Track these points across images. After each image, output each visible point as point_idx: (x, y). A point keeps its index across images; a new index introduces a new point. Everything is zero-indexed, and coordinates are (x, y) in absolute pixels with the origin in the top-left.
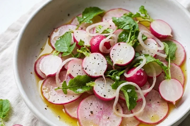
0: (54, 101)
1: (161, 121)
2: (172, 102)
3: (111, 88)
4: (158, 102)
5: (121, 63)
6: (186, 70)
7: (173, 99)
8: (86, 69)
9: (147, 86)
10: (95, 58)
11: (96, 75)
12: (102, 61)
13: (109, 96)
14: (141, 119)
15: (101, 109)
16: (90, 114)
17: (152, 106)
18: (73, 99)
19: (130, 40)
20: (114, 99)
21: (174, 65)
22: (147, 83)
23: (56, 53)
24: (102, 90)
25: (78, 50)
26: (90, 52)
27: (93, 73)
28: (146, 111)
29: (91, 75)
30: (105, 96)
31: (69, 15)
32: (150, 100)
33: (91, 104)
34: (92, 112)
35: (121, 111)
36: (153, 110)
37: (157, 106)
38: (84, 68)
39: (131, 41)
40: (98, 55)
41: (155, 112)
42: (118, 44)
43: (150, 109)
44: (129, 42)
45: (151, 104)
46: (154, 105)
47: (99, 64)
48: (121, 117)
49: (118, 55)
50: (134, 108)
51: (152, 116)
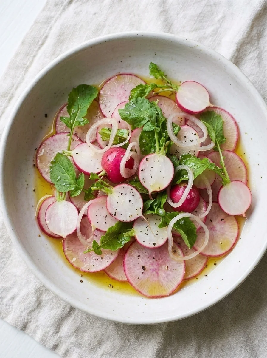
0: (89, 269)
1: (234, 245)
2: (242, 215)
3: (157, 229)
4: (222, 220)
5: (159, 188)
6: (244, 154)
7: (241, 210)
8: (115, 214)
9: (203, 204)
10: (122, 194)
11: (132, 219)
12: (133, 196)
13: (161, 242)
14: (208, 253)
15: (154, 258)
16: (143, 271)
17: (216, 229)
18: (113, 258)
19: (160, 146)
20: (167, 241)
21: (226, 152)
22: (201, 200)
23: (61, 197)
24: (147, 238)
25: (92, 188)
26: (111, 187)
27: (126, 218)
28: (212, 239)
29: (125, 221)
30: (154, 244)
31: (46, 116)
32: (211, 221)
33: (139, 256)
34: (144, 268)
35: (180, 252)
36: (218, 233)
37: (223, 226)
38: (112, 214)
39: (162, 148)
40: (123, 188)
41: (223, 234)
42: (145, 159)
43: (214, 234)
44: (160, 149)
45: (213, 225)
46: (218, 226)
47: (130, 201)
48: (183, 261)
49: (151, 177)
50: (194, 242)
51: (220, 244)
